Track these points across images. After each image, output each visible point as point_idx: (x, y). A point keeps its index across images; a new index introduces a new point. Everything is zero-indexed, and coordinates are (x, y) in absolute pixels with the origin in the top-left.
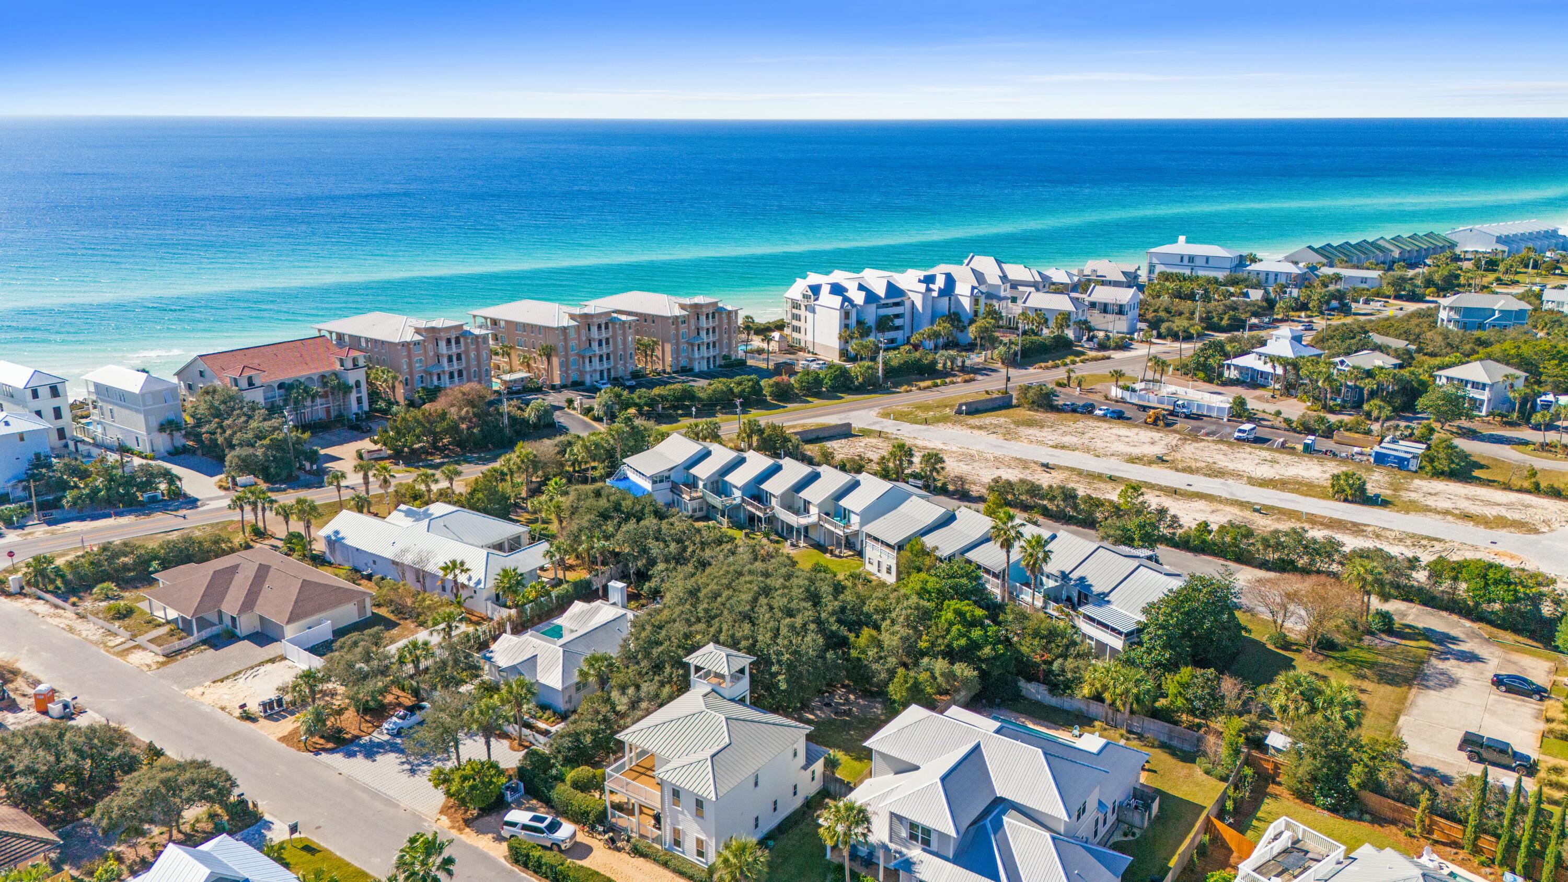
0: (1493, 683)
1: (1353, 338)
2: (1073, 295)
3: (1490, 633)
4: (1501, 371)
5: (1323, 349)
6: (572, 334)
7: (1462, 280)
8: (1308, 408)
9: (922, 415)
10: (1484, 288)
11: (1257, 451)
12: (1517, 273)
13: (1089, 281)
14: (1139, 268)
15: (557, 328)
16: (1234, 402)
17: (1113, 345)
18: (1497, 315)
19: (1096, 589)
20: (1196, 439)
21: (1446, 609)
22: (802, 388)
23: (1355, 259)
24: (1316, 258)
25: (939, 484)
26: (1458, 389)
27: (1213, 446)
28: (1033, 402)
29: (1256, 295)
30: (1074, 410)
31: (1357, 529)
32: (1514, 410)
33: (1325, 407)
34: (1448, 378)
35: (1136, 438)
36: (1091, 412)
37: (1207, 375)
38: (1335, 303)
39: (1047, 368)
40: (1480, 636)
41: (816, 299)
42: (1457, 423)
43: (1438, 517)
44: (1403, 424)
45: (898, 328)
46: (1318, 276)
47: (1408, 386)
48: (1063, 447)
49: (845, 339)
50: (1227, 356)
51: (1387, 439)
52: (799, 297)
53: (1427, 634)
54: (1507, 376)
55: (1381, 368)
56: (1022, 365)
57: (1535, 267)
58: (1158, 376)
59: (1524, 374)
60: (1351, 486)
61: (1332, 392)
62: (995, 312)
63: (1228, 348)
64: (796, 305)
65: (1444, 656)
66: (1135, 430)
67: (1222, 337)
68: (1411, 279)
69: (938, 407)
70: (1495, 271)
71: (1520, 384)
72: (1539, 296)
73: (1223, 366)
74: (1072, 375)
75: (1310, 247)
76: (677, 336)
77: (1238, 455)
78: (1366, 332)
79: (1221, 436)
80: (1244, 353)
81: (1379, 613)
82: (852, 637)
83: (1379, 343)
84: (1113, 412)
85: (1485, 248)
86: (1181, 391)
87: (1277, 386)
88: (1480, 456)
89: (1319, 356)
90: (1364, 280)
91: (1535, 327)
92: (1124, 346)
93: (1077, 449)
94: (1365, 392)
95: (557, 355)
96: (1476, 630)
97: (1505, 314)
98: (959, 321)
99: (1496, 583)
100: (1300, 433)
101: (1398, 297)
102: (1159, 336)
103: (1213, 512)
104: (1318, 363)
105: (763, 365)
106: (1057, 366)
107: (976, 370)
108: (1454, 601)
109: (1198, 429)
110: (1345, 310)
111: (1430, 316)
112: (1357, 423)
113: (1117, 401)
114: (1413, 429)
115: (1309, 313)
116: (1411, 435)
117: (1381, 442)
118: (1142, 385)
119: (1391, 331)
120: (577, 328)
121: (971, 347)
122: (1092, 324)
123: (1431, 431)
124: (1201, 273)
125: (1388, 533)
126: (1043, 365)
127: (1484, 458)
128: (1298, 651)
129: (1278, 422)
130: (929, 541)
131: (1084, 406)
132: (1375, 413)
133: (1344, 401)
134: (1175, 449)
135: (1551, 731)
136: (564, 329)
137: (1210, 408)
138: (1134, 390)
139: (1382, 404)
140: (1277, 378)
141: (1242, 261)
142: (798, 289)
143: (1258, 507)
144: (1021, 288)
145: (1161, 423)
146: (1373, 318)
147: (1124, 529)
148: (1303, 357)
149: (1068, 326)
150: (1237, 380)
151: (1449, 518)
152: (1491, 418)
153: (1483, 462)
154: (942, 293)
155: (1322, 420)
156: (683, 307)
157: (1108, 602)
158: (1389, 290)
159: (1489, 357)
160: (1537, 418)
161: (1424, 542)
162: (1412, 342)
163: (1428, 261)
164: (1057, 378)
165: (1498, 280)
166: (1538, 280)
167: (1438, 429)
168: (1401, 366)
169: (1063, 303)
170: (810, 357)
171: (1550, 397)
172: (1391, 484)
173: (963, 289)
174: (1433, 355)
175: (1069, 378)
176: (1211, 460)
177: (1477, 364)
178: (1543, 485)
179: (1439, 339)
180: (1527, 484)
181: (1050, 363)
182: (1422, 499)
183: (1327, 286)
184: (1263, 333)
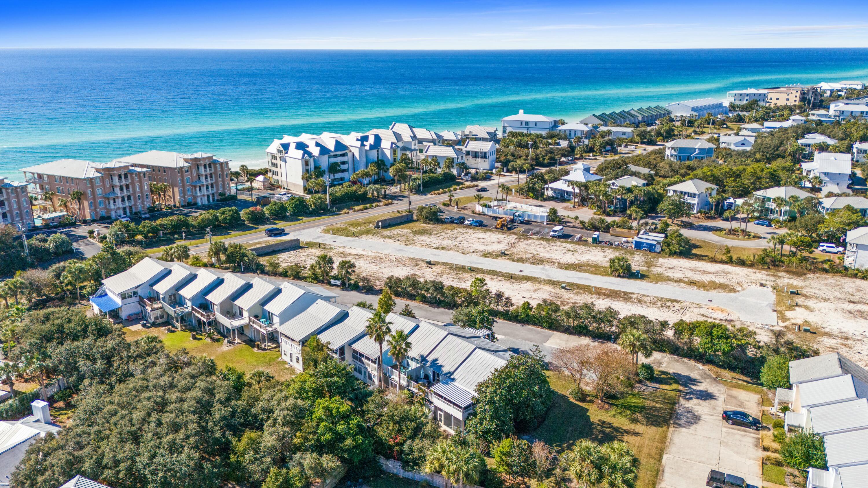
0: (724, 418)
1: (620, 168)
2: (457, 147)
3: (716, 373)
4: (704, 185)
5: (602, 175)
6: (98, 183)
7: (676, 133)
8: (595, 214)
9: (352, 229)
10: (688, 136)
11: (564, 245)
12: (704, 127)
13: (468, 138)
14: (497, 130)
15: (84, 179)
16: (550, 212)
17: (480, 178)
18: (697, 152)
19: (445, 369)
20: (527, 238)
21: (686, 356)
22: (271, 214)
23: (618, 121)
24: (597, 122)
25: (352, 282)
26: (681, 198)
27: (537, 242)
28: (426, 218)
29: (564, 144)
30: (452, 221)
31: (626, 297)
32: (712, 209)
33: (604, 212)
34: (674, 191)
35: (489, 239)
36: (462, 223)
37: (535, 195)
38: (608, 147)
39: (439, 194)
40: (710, 377)
41: (287, 153)
42: (680, 219)
43: (676, 284)
44: (650, 221)
45: (344, 171)
46: (598, 132)
47: (652, 197)
48: (443, 248)
49: (306, 179)
50: (546, 182)
51: (642, 232)
52: (275, 152)
53: (676, 378)
54: (707, 189)
55: (636, 187)
56: (424, 193)
57: (713, 124)
58: (505, 197)
59: (716, 187)
60: (622, 267)
61: (608, 203)
62: (408, 159)
63: (546, 177)
64: (274, 157)
65: (689, 395)
66: (489, 234)
67: (544, 170)
68: (649, 132)
69: (365, 223)
70: (692, 127)
71: (714, 193)
72: (717, 140)
73: (544, 188)
74: (453, 198)
75: (594, 115)
76: (182, 181)
77: (552, 248)
78: (626, 164)
79: (542, 235)
80: (556, 180)
81: (644, 366)
82: (234, 440)
83: (634, 170)
84: (476, 222)
85: (687, 114)
86: (519, 205)
87: (576, 200)
88: (696, 239)
89: (600, 180)
90: (624, 133)
91: (717, 158)
92: (487, 178)
93: (451, 249)
94: (628, 202)
95: (86, 199)
96: (707, 372)
97: (702, 151)
98: (384, 165)
99: (719, 337)
100: (590, 230)
101: (643, 143)
102: (508, 171)
103: (535, 290)
104: (599, 185)
105: (249, 198)
106: (445, 193)
107: (394, 197)
108: (690, 349)
109: (527, 231)
110: (614, 151)
111: (661, 153)
112: (624, 222)
113: (479, 214)
114: (656, 225)
115: (594, 154)
116: (656, 228)
117: (638, 234)
118: (496, 203)
119: (640, 163)
120: (102, 179)
121: (392, 182)
122: (468, 164)
123: (667, 225)
124: (533, 132)
125: (646, 299)
126: (436, 192)
127: (698, 241)
128: (591, 402)
129: (577, 224)
130: (323, 338)
131: (458, 219)
132: (634, 216)
133: (615, 208)
134: (513, 245)
135: (768, 459)
136: (91, 180)
137: (535, 216)
138: (489, 207)
139: (637, 209)
140: (576, 195)
141: (556, 124)
142: (274, 146)
143: (563, 285)
144: (424, 143)
145: (505, 228)
146: (630, 155)
147: (469, 315)
148: (590, 182)
149: (453, 167)
150: (553, 197)
151: (682, 284)
152: (699, 215)
153: (698, 244)
154: (372, 147)
155: (602, 221)
156: (186, 160)
157: (453, 380)
158: (638, 139)
159: (696, 177)
160: (727, 214)
161: (668, 304)
162: (652, 169)
163: (657, 122)
164: (444, 200)
165: (694, 131)
166: (715, 131)
167: (670, 223)
168: (647, 185)
169: (449, 152)
170: (283, 191)
171: (731, 200)
172: (646, 263)
173: (386, 145)
174: (664, 177)
175: (451, 200)
176: (535, 252)
177: (690, 182)
178: (734, 258)
179: (667, 167)
180: (724, 258)
181: (441, 190)
182: (665, 272)
183: (603, 138)
184: (568, 167)
